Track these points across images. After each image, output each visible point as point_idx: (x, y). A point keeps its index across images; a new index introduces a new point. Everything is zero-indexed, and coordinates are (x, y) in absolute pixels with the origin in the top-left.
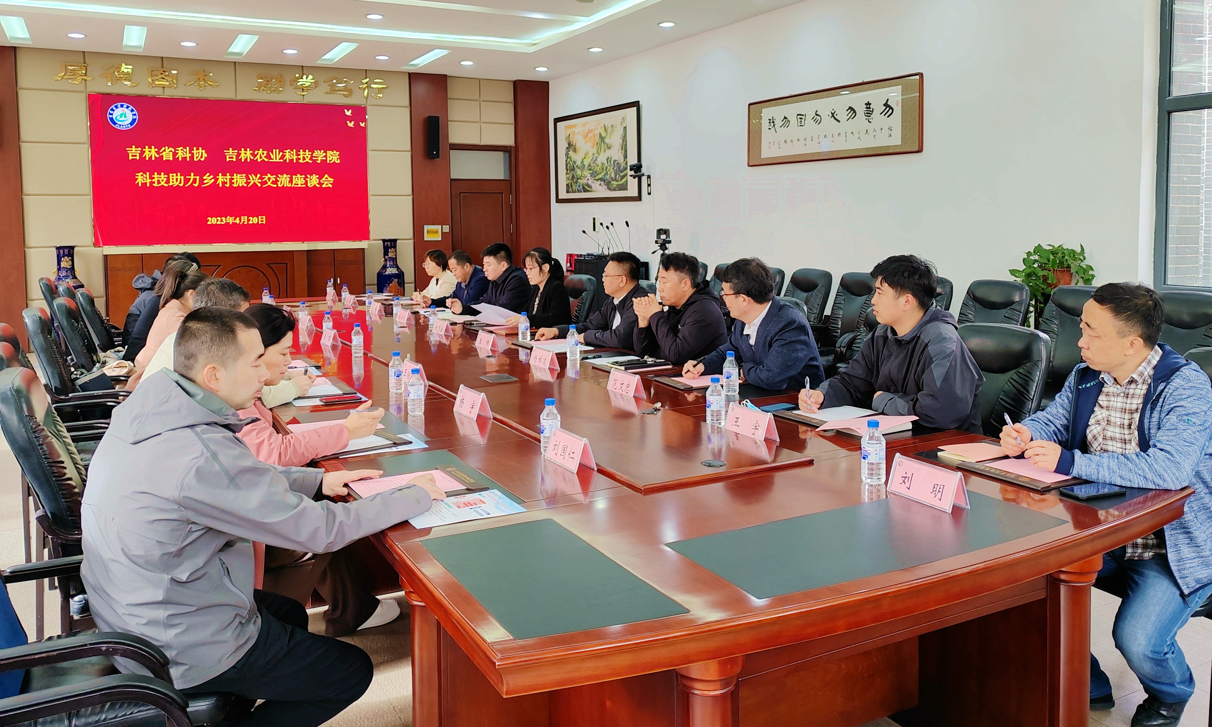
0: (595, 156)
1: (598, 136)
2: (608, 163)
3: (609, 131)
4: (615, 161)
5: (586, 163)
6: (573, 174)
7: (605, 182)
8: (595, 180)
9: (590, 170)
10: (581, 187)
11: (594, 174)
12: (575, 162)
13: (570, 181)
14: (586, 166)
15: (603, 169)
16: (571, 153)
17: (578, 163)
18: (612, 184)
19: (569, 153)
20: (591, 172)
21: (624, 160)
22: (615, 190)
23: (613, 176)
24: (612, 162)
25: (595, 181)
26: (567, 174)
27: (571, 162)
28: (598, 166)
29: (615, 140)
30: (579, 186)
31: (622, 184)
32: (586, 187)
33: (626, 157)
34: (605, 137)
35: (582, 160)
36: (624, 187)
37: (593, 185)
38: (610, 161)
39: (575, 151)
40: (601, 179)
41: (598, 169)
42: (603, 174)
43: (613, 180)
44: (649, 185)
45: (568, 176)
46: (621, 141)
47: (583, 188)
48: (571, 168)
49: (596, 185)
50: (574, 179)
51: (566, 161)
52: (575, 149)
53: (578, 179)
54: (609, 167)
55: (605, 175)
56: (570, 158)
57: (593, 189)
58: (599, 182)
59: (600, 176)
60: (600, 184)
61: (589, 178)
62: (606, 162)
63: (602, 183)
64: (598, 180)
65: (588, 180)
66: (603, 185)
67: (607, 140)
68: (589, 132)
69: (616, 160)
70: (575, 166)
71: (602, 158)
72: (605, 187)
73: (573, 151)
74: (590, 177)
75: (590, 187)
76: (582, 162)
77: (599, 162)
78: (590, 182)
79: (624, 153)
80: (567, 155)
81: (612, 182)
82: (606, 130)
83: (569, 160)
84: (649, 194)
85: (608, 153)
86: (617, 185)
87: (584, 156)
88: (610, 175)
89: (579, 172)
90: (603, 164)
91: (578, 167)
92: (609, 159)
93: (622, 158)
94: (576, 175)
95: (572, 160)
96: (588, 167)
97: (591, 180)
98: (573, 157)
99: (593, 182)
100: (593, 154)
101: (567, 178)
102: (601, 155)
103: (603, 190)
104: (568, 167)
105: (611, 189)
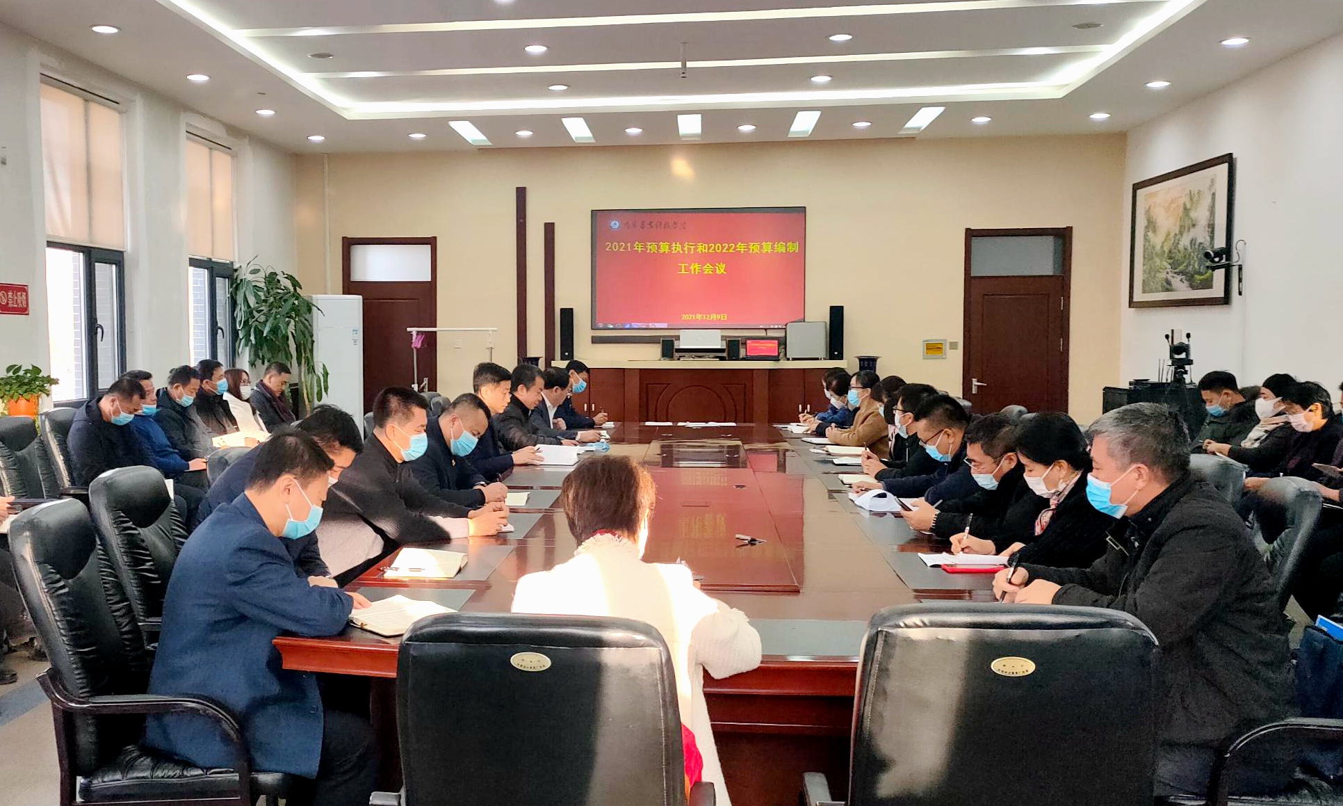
0: (1177, 238)
1: (1182, 209)
2: (1191, 248)
3: (1194, 200)
4: (1201, 243)
5: (1166, 249)
6: (1151, 265)
7: (1186, 276)
8: (1175, 273)
9: (1170, 258)
10: (1159, 284)
11: (1174, 265)
12: (1154, 247)
13: (1146, 276)
14: (1166, 253)
15: (1185, 257)
16: (1150, 234)
17: (1158, 248)
18: (1195, 280)
19: (1149, 233)
20: (1171, 261)
21: (1211, 243)
22: (1198, 288)
23: (1196, 266)
24: (1197, 247)
25: (1175, 275)
26: (1144, 265)
27: (1150, 248)
28: (1179, 251)
29: (1201, 214)
30: (1157, 283)
31: (1206, 280)
32: (1165, 284)
33: (1212, 238)
34: (1190, 209)
35: (1163, 244)
36: (1208, 284)
37: (1173, 281)
38: (1195, 244)
39: (1154, 231)
40: (1182, 273)
41: (1179, 256)
42: (1185, 264)
43: (1197, 274)
44: (1240, 280)
45: (1145, 267)
46: (1208, 214)
47: (1162, 285)
48: (1149, 256)
49: (1176, 281)
50: (1151, 272)
51: (1144, 246)
52: (1154, 227)
53: (1156, 272)
54: (1192, 254)
55: (1187, 266)
56: (1149, 242)
57: (1173, 287)
58: (1179, 277)
59: (1181, 268)
60: (1181, 280)
61: (1169, 270)
62: (1189, 246)
63: (1184, 277)
64: (1178, 273)
65: (1168, 273)
67: (1193, 214)
68: (1172, 202)
70: (1154, 252)
71: (1185, 242)
72: (1186, 283)
73: (1153, 232)
75: (1170, 283)
76: (1162, 247)
77: (1181, 247)
78: (1170, 278)
79: (1210, 232)
80: (1146, 236)
81: (1196, 276)
82: (1191, 199)
83: (1147, 244)
84: (1240, 293)
85: (1193, 233)
86: (1201, 280)
87: (1164, 238)
88: (1194, 266)
89: (1158, 261)
90: (1186, 249)
91: (1157, 255)
92: (1194, 241)
93: (1208, 239)
94: (1155, 266)
95: (1151, 244)
96: (1168, 254)
97: (1170, 274)
98: (1152, 240)
99: (1173, 277)
100: (1176, 234)
101: (1144, 271)
102: (1184, 235)
103: (1185, 289)
104: (1146, 256)
105: (1193, 287)
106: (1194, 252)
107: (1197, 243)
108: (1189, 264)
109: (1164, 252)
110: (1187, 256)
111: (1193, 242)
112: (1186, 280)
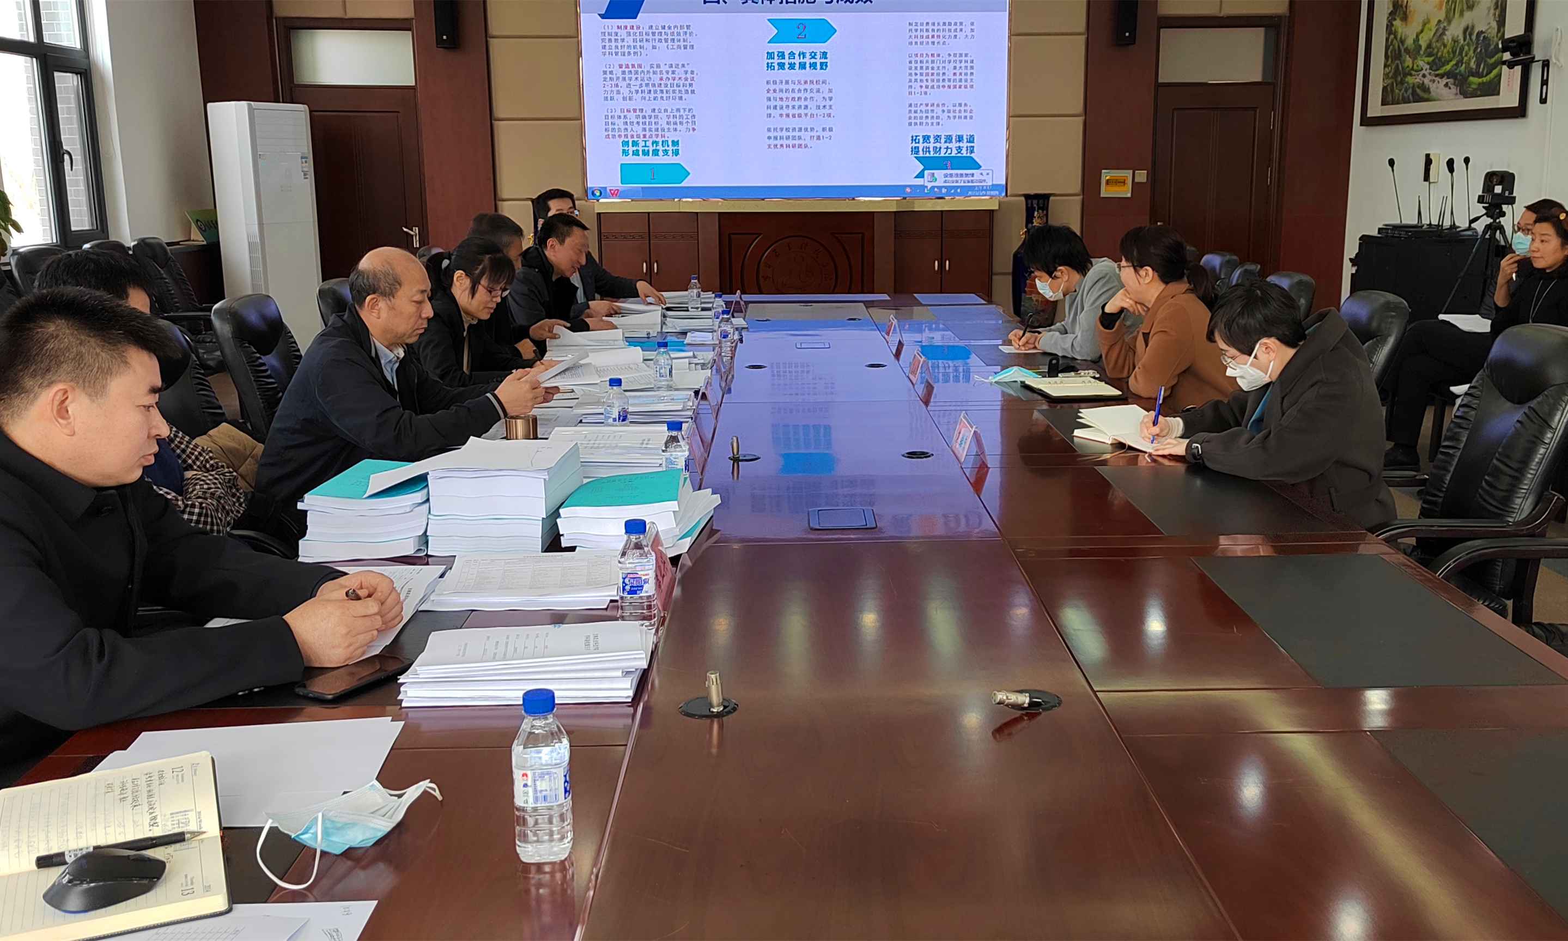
0: (1442, 26)
2: (1465, 40)
4: (1479, 34)
5: (1423, 43)
6: (1397, 65)
7: (1455, 79)
8: (1437, 76)
9: (1429, 55)
10: (1410, 91)
11: (1434, 66)
12: (1402, 42)
13: (1390, 81)
14: (1423, 48)
15: (1454, 52)
16: (1397, 23)
17: (1409, 42)
18: (1470, 84)
19: (1394, 23)
20: (1431, 59)
21: (1499, 31)
22: (1474, 95)
23: (1473, 65)
24: (1474, 37)
25: (1437, 79)
26: (1385, 66)
27: (1394, 42)
28: (1445, 46)
30: (1406, 91)
31: (1490, 83)
32: (1418, 91)
33: (1501, 22)
35: (1417, 36)
37: (1433, 87)
38: (1471, 35)
39: (1405, 18)
40: (1448, 75)
41: (1445, 52)
42: (1453, 62)
43: (1473, 76)
44: (1545, 82)
45: (1387, 70)
47: (1414, 92)
48: (1394, 53)
49: (1438, 87)
50: (1399, 75)
51: (1387, 39)
52: (1405, 13)
53: (1406, 75)
54: (1466, 48)
55: (1457, 64)
56: (1395, 35)
57: (1433, 94)
58: (1445, 81)
59: (1448, 67)
60: (1446, 85)
61: (1426, 73)
62: (1461, 37)
63: (1451, 80)
64: (1442, 76)
65: (1424, 76)
66: (1452, 87)
69: (1482, 32)
70: (1402, 49)
71: (1455, 30)
72: (1454, 90)
73: (1402, 20)
74: (1428, 71)
75: (1426, 90)
76: (1417, 40)
77: (1448, 38)
78: (1426, 81)
79: (1499, 16)
80: (1390, 26)
81: (1471, 79)
83: (1392, 36)
84: (1543, 101)
85: (1469, 18)
86: (1479, 84)
87: (1420, 28)
88: (1468, 63)
89: (1408, 61)
90: (1455, 41)
91: (1407, 51)
92: (1469, 30)
93: (1494, 25)
94: (1402, 68)
95: (1399, 37)
96: (1426, 50)
97: (1429, 77)
98: (1400, 30)
99: (1434, 81)
100: (1439, 21)
101: (1386, 76)
102: (1454, 23)
103: (1452, 97)
104: (1389, 54)
105: (1465, 94)
106: (1468, 45)
107: (1475, 34)
108: (1460, 62)
109: (1420, 46)
110: (1457, 50)
111: (1467, 31)
112: (1454, 84)
